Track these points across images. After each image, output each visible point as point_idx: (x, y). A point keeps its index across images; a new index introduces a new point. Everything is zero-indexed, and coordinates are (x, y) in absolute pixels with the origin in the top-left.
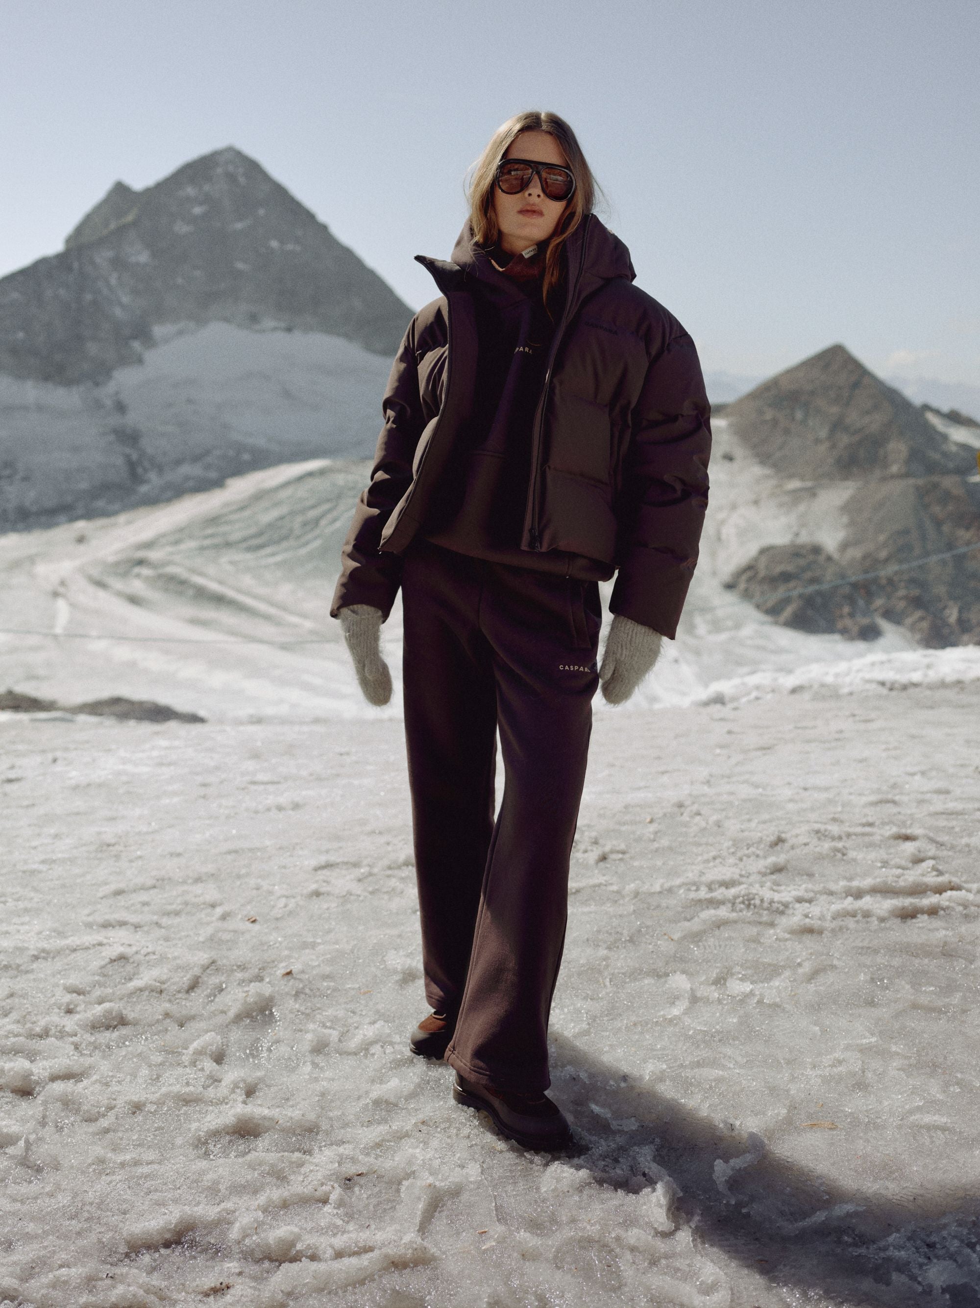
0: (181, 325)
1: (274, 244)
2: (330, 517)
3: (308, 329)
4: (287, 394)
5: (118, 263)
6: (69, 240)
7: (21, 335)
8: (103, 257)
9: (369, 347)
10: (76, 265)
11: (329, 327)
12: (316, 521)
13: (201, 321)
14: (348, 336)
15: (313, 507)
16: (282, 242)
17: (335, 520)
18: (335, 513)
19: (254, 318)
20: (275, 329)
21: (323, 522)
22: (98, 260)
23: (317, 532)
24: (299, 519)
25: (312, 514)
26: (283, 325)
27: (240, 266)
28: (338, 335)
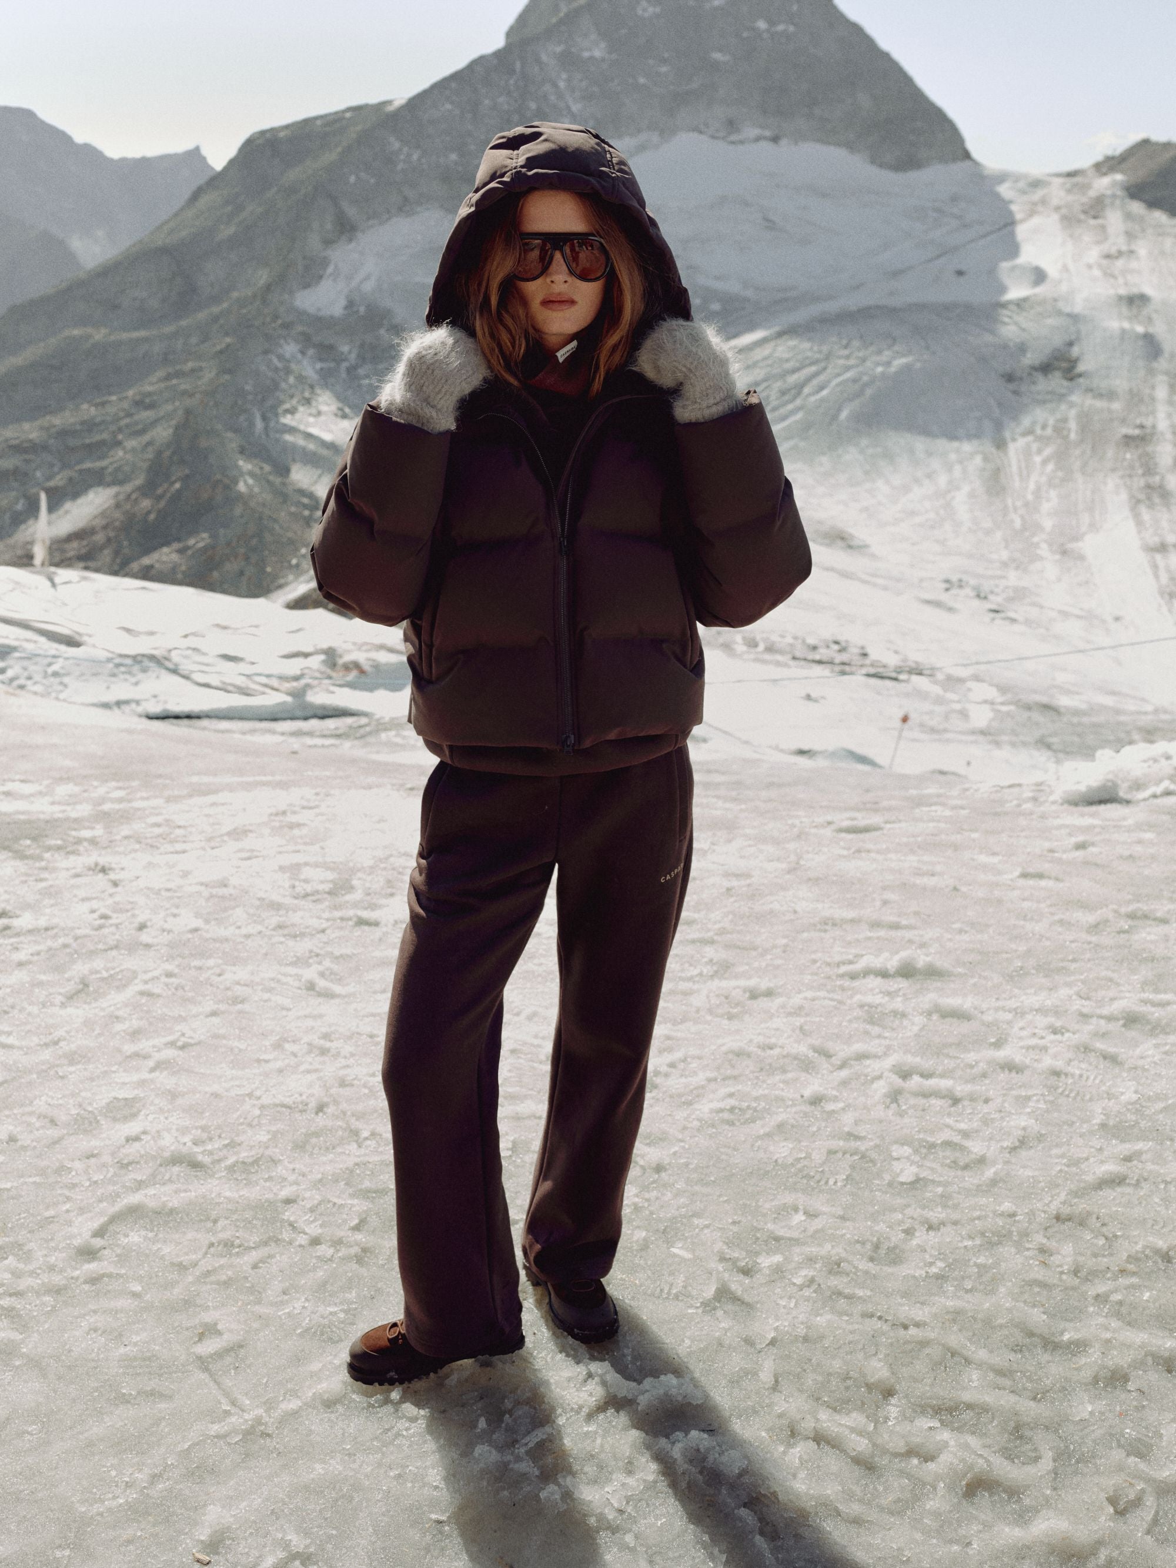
0: (643, 137)
1: (762, 25)
2: (815, 382)
3: (799, 137)
4: (770, 224)
5: (569, 60)
6: (508, 34)
7: (454, 157)
8: (549, 52)
9: (875, 160)
10: (518, 65)
11: (826, 134)
12: (800, 387)
13: (667, 132)
14: (850, 146)
15: (794, 371)
16: (772, 23)
17: (821, 388)
18: (822, 378)
19: (732, 125)
20: (758, 139)
21: (806, 390)
22: (544, 58)
23: (798, 402)
24: (778, 385)
25: (792, 379)
26: (767, 133)
27: (717, 56)
28: (838, 144)
